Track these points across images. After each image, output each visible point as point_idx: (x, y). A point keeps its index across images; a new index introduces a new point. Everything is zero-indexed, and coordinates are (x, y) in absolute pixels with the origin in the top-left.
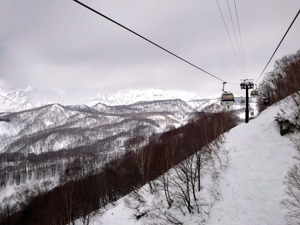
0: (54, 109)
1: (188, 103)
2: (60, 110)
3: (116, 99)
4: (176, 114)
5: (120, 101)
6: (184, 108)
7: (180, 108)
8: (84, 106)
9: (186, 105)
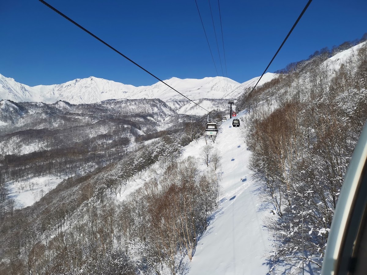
0: (5, 107)
1: (167, 103)
2: (13, 108)
3: (73, 95)
4: (155, 117)
5: (79, 98)
6: (164, 109)
7: (160, 109)
8: (42, 104)
9: (165, 106)
